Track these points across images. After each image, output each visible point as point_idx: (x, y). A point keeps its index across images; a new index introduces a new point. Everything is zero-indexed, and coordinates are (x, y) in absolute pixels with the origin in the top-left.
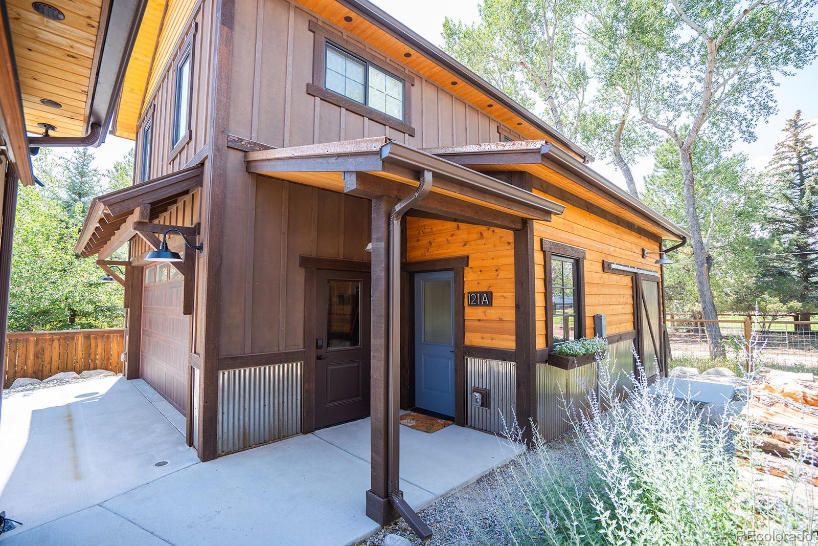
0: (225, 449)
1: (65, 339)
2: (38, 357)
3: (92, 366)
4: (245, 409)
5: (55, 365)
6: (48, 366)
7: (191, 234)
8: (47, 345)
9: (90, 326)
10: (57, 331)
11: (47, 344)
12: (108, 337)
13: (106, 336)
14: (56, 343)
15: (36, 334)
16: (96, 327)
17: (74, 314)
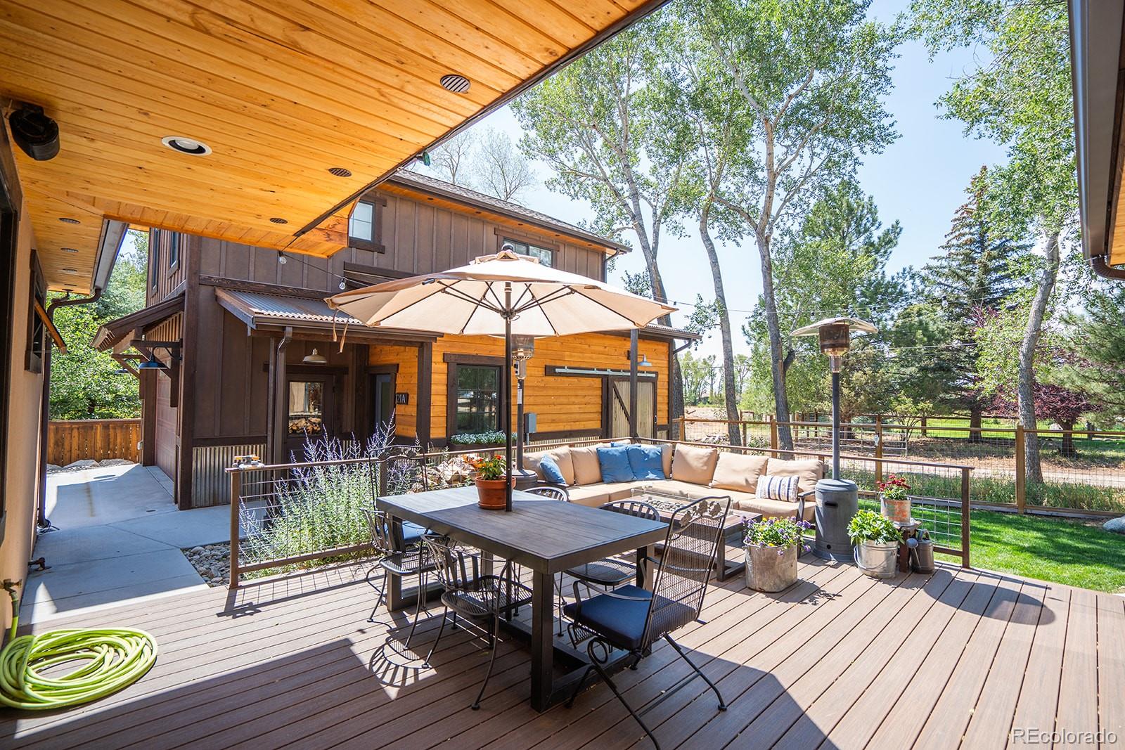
0: (198, 503)
1: (83, 428)
2: (58, 446)
3: (111, 456)
4: (214, 477)
5: (75, 452)
6: (68, 454)
7: (176, 347)
8: (66, 435)
9: (111, 416)
10: (75, 421)
11: (67, 432)
12: (127, 428)
13: (125, 425)
14: (75, 433)
15: (56, 423)
16: (117, 417)
17: (93, 403)
